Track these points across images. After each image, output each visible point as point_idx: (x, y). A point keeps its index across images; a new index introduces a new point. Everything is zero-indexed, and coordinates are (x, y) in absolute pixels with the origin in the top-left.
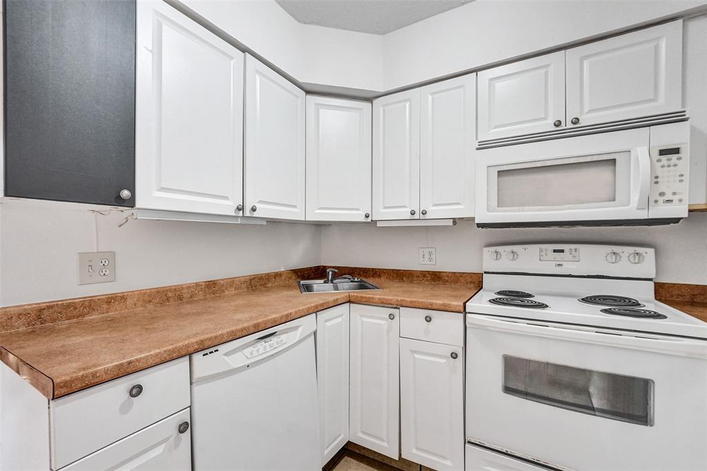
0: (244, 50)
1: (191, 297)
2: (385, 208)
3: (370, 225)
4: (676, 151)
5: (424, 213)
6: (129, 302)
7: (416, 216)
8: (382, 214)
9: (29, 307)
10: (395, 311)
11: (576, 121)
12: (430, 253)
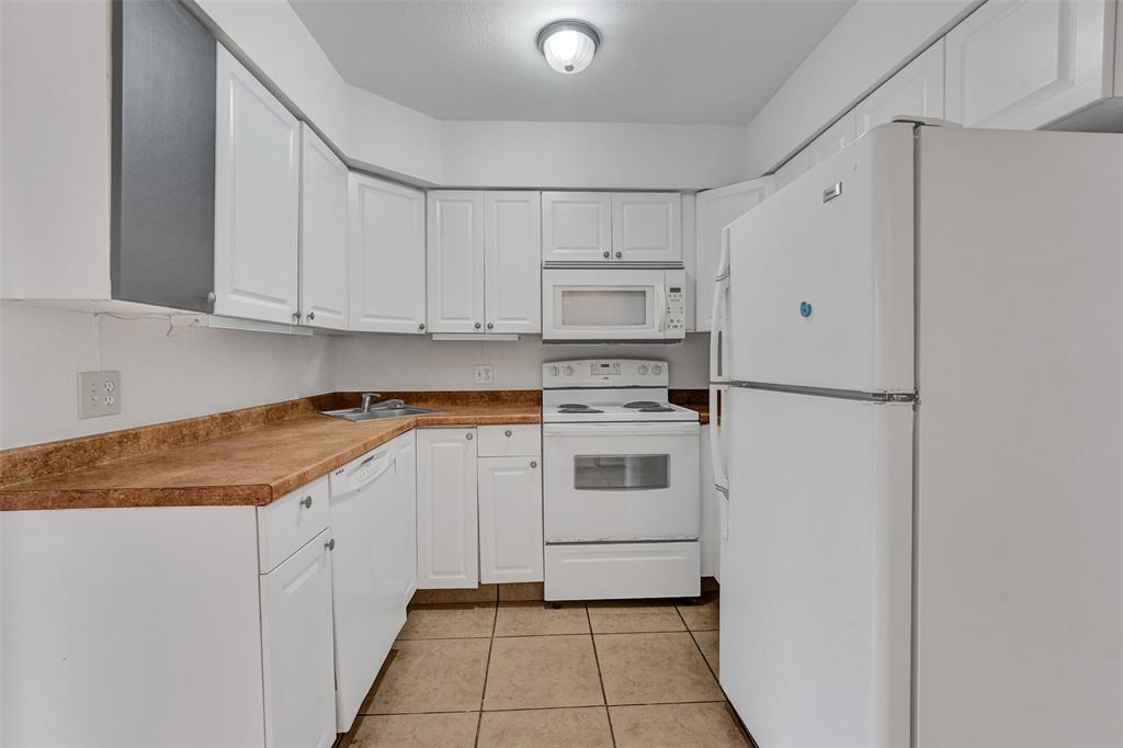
0: (300, 118)
1: (207, 435)
2: (444, 319)
3: (424, 338)
4: (678, 290)
5: (490, 327)
6: (143, 441)
7: (481, 330)
8: (440, 326)
9: (35, 450)
10: (473, 431)
11: (619, 255)
12: (487, 371)
